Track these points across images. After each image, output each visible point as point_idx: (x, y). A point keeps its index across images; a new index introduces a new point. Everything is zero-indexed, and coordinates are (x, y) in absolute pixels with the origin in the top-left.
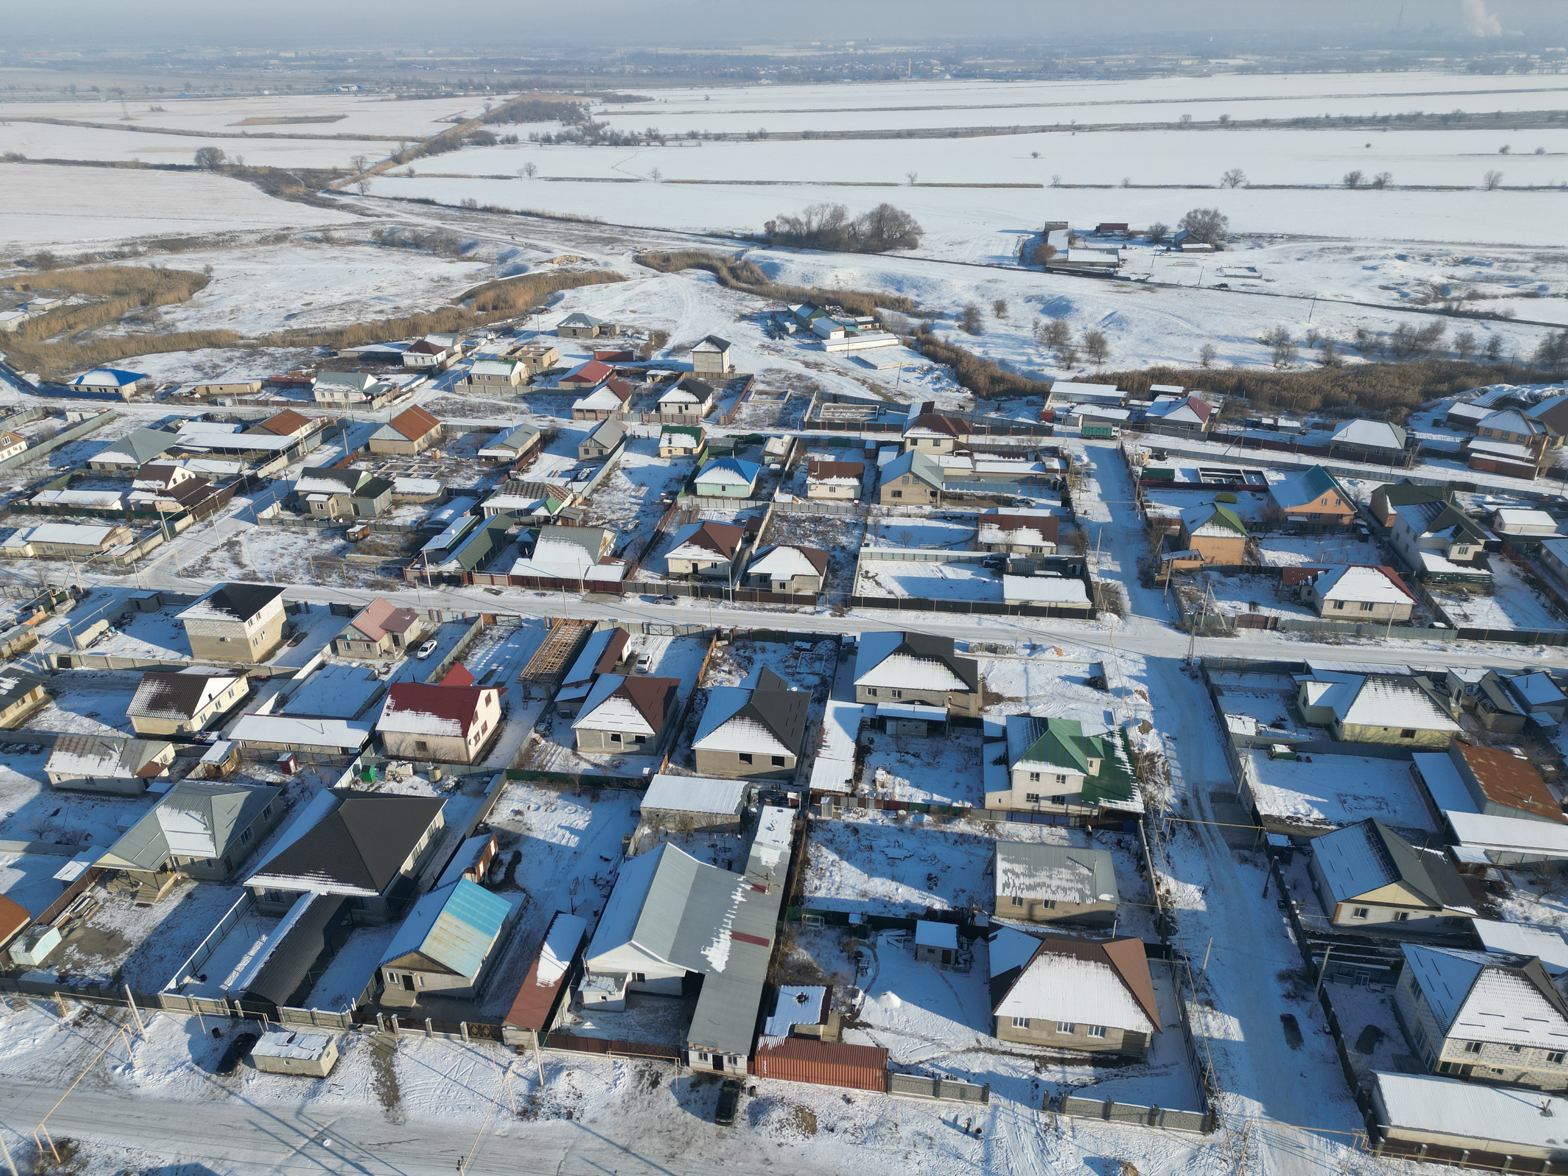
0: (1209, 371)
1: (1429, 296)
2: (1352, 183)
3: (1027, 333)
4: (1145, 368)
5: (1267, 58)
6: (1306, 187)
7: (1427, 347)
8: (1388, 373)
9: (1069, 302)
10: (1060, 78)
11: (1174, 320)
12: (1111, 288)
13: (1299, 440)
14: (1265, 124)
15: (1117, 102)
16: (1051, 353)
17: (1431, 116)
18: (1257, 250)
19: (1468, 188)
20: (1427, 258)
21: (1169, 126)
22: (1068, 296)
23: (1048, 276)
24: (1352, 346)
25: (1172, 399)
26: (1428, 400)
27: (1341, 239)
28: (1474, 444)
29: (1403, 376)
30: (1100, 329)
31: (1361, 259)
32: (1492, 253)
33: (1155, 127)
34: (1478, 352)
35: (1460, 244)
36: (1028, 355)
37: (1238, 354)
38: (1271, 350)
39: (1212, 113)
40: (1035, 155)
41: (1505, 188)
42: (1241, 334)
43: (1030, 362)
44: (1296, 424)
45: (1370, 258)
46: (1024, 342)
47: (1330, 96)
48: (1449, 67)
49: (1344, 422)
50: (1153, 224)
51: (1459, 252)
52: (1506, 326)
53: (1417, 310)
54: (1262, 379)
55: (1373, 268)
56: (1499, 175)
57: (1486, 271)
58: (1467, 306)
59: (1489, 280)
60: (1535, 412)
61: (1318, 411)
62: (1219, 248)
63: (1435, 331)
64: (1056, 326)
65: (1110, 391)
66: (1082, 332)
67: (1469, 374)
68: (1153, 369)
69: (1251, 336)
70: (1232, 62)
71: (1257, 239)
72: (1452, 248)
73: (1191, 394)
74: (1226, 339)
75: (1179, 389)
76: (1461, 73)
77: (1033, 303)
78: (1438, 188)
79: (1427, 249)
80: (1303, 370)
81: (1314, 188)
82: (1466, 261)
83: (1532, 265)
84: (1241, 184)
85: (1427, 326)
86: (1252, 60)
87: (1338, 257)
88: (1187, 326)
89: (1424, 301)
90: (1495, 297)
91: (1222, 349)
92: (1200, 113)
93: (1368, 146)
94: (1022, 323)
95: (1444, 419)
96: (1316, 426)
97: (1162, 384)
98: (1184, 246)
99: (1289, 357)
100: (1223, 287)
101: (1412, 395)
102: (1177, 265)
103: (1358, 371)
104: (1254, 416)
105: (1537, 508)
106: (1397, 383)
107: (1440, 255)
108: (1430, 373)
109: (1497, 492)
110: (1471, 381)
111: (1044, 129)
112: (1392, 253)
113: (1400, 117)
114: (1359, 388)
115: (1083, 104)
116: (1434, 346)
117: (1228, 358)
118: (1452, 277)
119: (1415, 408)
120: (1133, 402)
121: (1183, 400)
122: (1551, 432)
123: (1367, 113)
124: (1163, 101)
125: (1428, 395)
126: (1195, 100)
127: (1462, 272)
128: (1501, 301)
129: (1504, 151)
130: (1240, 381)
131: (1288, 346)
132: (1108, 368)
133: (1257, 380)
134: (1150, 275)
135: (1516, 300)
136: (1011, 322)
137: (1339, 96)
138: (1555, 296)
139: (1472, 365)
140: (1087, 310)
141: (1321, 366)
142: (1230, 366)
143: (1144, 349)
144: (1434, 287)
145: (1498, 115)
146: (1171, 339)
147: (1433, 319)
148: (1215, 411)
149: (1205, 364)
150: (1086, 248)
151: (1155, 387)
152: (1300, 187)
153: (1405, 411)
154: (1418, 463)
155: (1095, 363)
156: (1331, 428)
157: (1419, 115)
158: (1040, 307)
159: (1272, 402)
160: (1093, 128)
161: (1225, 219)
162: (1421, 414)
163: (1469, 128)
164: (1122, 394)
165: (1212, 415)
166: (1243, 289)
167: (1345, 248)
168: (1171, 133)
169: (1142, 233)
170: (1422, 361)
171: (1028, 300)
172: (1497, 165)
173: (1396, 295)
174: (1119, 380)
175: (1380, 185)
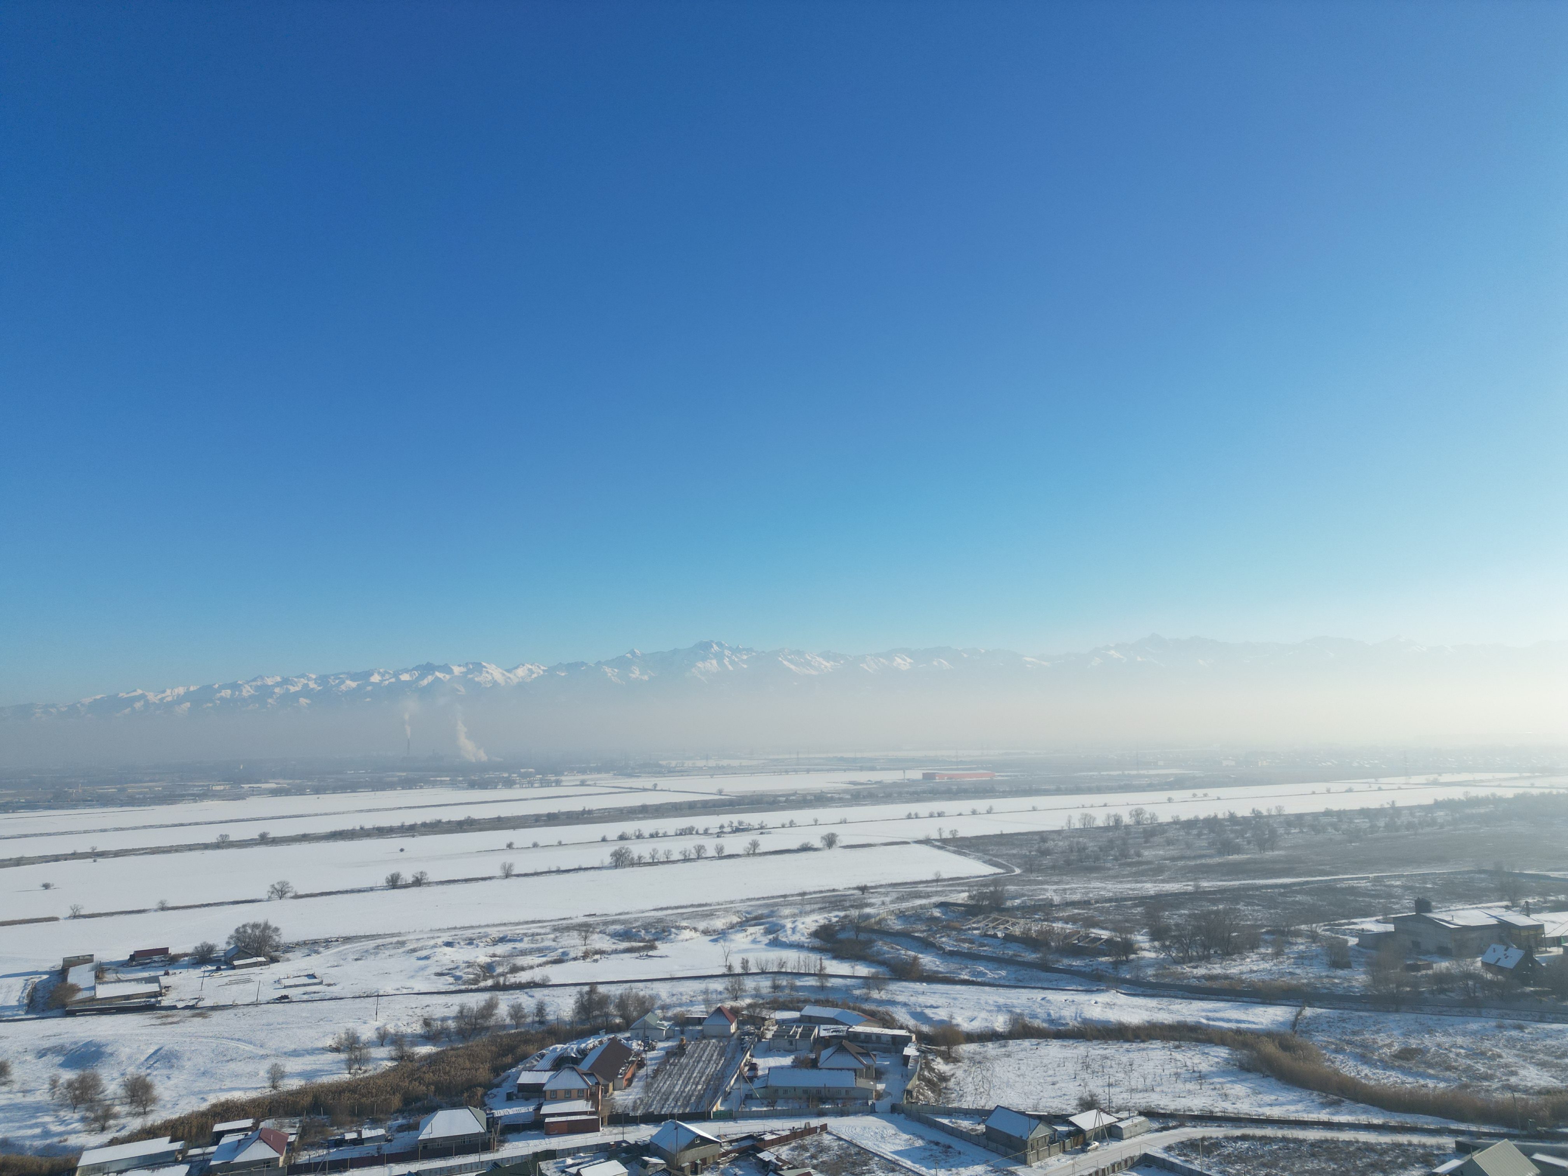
0: (281, 1094)
1: (479, 976)
2: (394, 883)
3: (42, 1096)
4: (204, 1106)
5: (298, 781)
6: (352, 891)
7: (487, 1024)
8: (458, 1056)
9: (99, 1046)
10: (74, 806)
11: (233, 1044)
12: (154, 1021)
13: (387, 1149)
14: (305, 838)
15: (145, 827)
16: (76, 1116)
17: (449, 822)
18: (314, 957)
19: (490, 878)
20: (470, 942)
21: (206, 847)
22: (98, 1040)
23: (69, 1020)
24: (421, 1036)
25: (241, 1136)
26: (498, 1075)
27: (392, 935)
28: (546, 1109)
29: (472, 1057)
30: (143, 1072)
31: (414, 950)
32: (521, 930)
33: (191, 848)
34: (529, 1020)
35: (494, 925)
36: (43, 1125)
37: (309, 1068)
38: (343, 1056)
39: (252, 831)
40: (46, 886)
41: (518, 876)
42: (309, 1045)
43: (47, 1134)
44: (381, 1132)
45: (421, 949)
46: (38, 1109)
47: (361, 811)
48: (454, 784)
49: (427, 1117)
50: (198, 944)
51: (495, 933)
52: (546, 991)
53: (471, 991)
54: (339, 1090)
55: (427, 958)
56: (511, 866)
57: (519, 945)
58: (512, 979)
59: (524, 953)
60: (585, 1066)
61: (400, 1111)
62: (274, 960)
63: (491, 1006)
64: (82, 1081)
65: (162, 1145)
66: (120, 1080)
67: (527, 1042)
68: (214, 1106)
69: (320, 1045)
70: (264, 786)
71: (312, 946)
72: (489, 930)
73: (262, 1125)
74: (295, 1054)
75: (248, 1123)
76: (464, 789)
77: (49, 1057)
78: (467, 881)
79: (468, 933)
80: (378, 1071)
81: (359, 891)
82: (502, 940)
83: (552, 936)
84: (289, 895)
85: (482, 1004)
86: (284, 783)
87: (392, 952)
88: (249, 1048)
89: (476, 981)
90: (532, 967)
91: (291, 1066)
92: (236, 833)
93: (402, 850)
94: (33, 1085)
95: (515, 1090)
96: (401, 1129)
97: (227, 1120)
98: (236, 963)
99: (361, 1061)
100: (283, 999)
101: (483, 1073)
102: (230, 983)
103: (430, 1059)
104: (335, 1133)
105: (609, 1159)
106: (468, 1064)
107: (480, 938)
108: (494, 1048)
109: (572, 1152)
110: (530, 1048)
111: (56, 858)
112: (440, 941)
113: (424, 825)
114: (436, 1078)
115: (105, 831)
116: (492, 1022)
117: (300, 1075)
118: (494, 956)
119: (489, 1086)
120: (192, 1152)
121: (256, 1134)
122: (602, 1081)
123: (396, 823)
124: (197, 824)
125: (497, 1070)
126: (231, 821)
127: (501, 949)
128: (537, 970)
129: (510, 846)
130: (316, 1097)
131: (360, 1049)
132: (157, 1117)
133: (334, 1093)
134: (200, 999)
135: (548, 967)
136: (16, 1087)
137: (369, 811)
138: (575, 959)
139: (527, 1032)
140: (124, 1052)
141: (395, 1063)
142: (303, 1083)
143: (201, 1084)
144: (481, 967)
145: (499, 819)
146: (232, 1066)
147: (486, 996)
148: (292, 1138)
149: (274, 1087)
150: (119, 981)
151: (218, 1127)
152: (346, 892)
153: (480, 1091)
154: (502, 1142)
155: (138, 1114)
156: (416, 1127)
157: (440, 821)
158: (60, 1059)
159: (352, 1113)
160: (117, 854)
161: (277, 930)
162: (494, 1091)
163: (480, 830)
164: (177, 1146)
165: (290, 1144)
166: (305, 997)
167: (398, 942)
168: (209, 853)
169: (186, 955)
170: (485, 1038)
171: (42, 1054)
172: (508, 858)
173: (451, 980)
174: (172, 1129)
175: (418, 882)
